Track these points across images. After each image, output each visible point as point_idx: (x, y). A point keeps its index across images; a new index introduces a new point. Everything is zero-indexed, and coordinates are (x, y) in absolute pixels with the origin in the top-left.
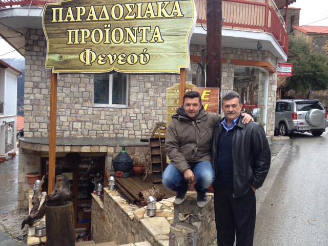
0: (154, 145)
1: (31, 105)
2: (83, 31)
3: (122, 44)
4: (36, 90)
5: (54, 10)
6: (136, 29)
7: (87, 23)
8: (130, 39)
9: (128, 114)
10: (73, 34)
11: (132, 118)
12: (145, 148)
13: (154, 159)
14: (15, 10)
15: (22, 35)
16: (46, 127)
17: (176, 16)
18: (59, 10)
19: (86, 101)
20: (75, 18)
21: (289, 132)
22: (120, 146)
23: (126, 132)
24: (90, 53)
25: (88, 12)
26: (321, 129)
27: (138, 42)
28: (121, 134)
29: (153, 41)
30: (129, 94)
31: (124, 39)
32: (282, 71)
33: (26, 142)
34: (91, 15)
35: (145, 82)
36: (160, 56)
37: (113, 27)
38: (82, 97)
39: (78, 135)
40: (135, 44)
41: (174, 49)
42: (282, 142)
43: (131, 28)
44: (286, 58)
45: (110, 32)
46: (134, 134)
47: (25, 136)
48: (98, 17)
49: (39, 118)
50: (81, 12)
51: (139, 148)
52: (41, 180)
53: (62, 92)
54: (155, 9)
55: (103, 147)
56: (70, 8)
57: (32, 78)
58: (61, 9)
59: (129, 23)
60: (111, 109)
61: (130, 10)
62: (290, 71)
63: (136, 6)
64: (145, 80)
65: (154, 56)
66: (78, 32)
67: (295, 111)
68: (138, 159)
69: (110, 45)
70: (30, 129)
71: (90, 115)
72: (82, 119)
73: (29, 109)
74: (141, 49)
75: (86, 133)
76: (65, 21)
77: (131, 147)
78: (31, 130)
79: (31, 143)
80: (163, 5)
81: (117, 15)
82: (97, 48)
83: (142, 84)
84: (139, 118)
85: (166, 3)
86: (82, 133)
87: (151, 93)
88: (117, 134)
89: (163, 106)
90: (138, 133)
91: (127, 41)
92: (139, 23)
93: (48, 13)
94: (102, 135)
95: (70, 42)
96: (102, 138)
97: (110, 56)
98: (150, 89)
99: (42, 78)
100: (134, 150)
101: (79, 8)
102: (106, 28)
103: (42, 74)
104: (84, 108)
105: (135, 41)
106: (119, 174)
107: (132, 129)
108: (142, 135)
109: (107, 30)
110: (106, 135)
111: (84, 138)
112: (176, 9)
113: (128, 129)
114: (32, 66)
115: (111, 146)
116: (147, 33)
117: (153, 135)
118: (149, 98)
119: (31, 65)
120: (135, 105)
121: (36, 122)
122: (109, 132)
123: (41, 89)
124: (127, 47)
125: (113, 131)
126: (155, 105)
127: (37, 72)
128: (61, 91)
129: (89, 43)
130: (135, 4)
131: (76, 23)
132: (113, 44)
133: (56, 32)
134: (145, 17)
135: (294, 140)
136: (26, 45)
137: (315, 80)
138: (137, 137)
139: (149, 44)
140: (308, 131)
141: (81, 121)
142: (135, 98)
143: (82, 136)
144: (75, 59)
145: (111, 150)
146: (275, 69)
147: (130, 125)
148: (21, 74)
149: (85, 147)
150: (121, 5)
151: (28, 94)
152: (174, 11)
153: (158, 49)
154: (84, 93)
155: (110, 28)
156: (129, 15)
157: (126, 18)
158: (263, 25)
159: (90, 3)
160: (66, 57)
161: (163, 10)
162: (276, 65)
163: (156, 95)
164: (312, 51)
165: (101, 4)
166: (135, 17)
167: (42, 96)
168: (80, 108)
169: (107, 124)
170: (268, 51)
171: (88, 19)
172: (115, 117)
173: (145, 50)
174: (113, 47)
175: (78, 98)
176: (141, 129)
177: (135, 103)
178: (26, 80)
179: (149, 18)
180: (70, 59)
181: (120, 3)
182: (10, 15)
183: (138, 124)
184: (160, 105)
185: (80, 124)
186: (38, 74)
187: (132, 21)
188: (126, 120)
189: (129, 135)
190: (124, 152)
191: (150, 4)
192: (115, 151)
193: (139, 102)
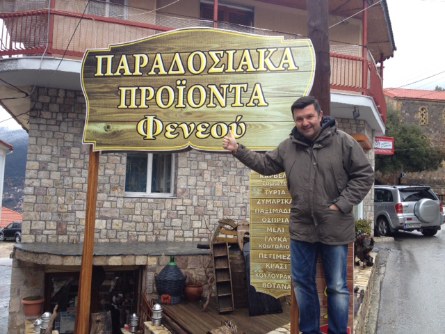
0: (219, 254)
1: (34, 195)
2: (143, 89)
3: (204, 108)
4: (42, 174)
5: (100, 58)
6: (225, 87)
7: (150, 78)
8: (215, 101)
9: (174, 208)
10: (128, 94)
11: (180, 213)
12: (202, 257)
13: (219, 275)
14: (21, 61)
15: (27, 95)
16: (55, 228)
17: (287, 69)
18: (107, 58)
19: (114, 189)
20: (132, 70)
21: (392, 231)
22: (166, 255)
23: (171, 233)
24: (154, 121)
25: (151, 62)
26: (435, 227)
27: (229, 106)
28: (164, 235)
29: (251, 104)
30: (176, 178)
31: (208, 102)
32: (380, 147)
33: (25, 251)
34: (157, 66)
35: (198, 162)
36: (262, 126)
37: (191, 85)
38: (109, 183)
39: (100, 238)
40: (224, 109)
41: (284, 115)
42: (386, 246)
43: (218, 85)
44: (384, 130)
45: (186, 92)
46: (183, 236)
47: (22, 241)
48: (167, 70)
49: (45, 213)
50: (141, 62)
51: (194, 257)
52: (51, 312)
53: (81, 177)
54: (255, 59)
55: (140, 257)
56: (124, 57)
57: (38, 156)
58: (110, 58)
59: (216, 78)
60: (149, 200)
61: (217, 60)
62: (391, 147)
63: (226, 55)
64: (199, 158)
65: (253, 127)
66: (136, 90)
67: (399, 202)
68: (192, 275)
69: (185, 110)
70: (31, 230)
71: (119, 208)
72: (108, 215)
73: (30, 200)
74: (232, 115)
75: (112, 235)
76: (115, 74)
77: (182, 257)
78: (32, 232)
79: (34, 252)
80: (267, 53)
81: (197, 67)
82: (165, 114)
83: (194, 164)
84: (189, 212)
85: (272, 50)
86: (106, 235)
87: (207, 176)
88: (157, 236)
89: (223, 194)
90: (188, 234)
91: (212, 104)
92: (230, 79)
93: (90, 63)
94: (136, 238)
95: (123, 105)
96: (137, 243)
97: (184, 127)
98: (205, 172)
99: (53, 156)
100: (187, 261)
101: (138, 57)
102: (179, 85)
103: (52, 151)
104: (112, 199)
105: (224, 104)
106: (165, 299)
107: (179, 228)
108: (193, 237)
109: (181, 89)
110: (142, 238)
111: (109, 243)
112: (286, 58)
113: (174, 228)
114: (39, 139)
115: (153, 256)
116: (243, 92)
117: (215, 239)
118: (204, 184)
119: (37, 138)
120: (184, 194)
121: (40, 220)
122: (147, 233)
123: (50, 171)
124: (211, 113)
125: (153, 231)
126: (212, 194)
127: (46, 147)
128: (79, 175)
129: (153, 108)
130: (225, 51)
131: (133, 78)
132: (189, 109)
133: (102, 90)
134: (240, 69)
135: (401, 243)
136: (32, 110)
137: (408, 157)
138: (186, 240)
139: (245, 109)
140: (418, 229)
141: (106, 218)
142: (185, 183)
143: (107, 240)
144: (130, 131)
145: (152, 262)
146: (372, 145)
147: (177, 222)
148: (11, 150)
149: (114, 257)
150: (203, 52)
151: (31, 178)
152: (284, 61)
153: (259, 116)
154: (113, 177)
155: (185, 85)
156: (215, 67)
157: (210, 71)
158: (361, 86)
159: (155, 49)
160: (115, 128)
161: (267, 61)
162: (372, 138)
163: (213, 180)
164: (401, 121)
165: (172, 51)
166: (224, 70)
167: (50, 182)
168: (105, 198)
169: (143, 222)
170: (365, 121)
171: (152, 72)
172: (155, 212)
173: (239, 118)
174: (189, 113)
175: (104, 184)
176: (192, 229)
177: (184, 191)
178: (28, 158)
179: (245, 70)
180: (121, 131)
181: (202, 50)
182: (13, 68)
183: (189, 221)
184: (219, 194)
185: (104, 221)
186: (47, 150)
187: (220, 76)
188: (171, 216)
189: (175, 237)
190: (172, 264)
191: (247, 52)
192: (158, 263)
193: (190, 189)
